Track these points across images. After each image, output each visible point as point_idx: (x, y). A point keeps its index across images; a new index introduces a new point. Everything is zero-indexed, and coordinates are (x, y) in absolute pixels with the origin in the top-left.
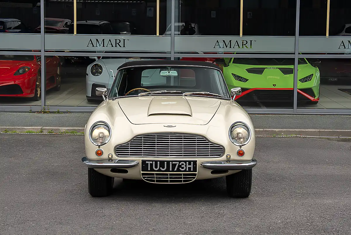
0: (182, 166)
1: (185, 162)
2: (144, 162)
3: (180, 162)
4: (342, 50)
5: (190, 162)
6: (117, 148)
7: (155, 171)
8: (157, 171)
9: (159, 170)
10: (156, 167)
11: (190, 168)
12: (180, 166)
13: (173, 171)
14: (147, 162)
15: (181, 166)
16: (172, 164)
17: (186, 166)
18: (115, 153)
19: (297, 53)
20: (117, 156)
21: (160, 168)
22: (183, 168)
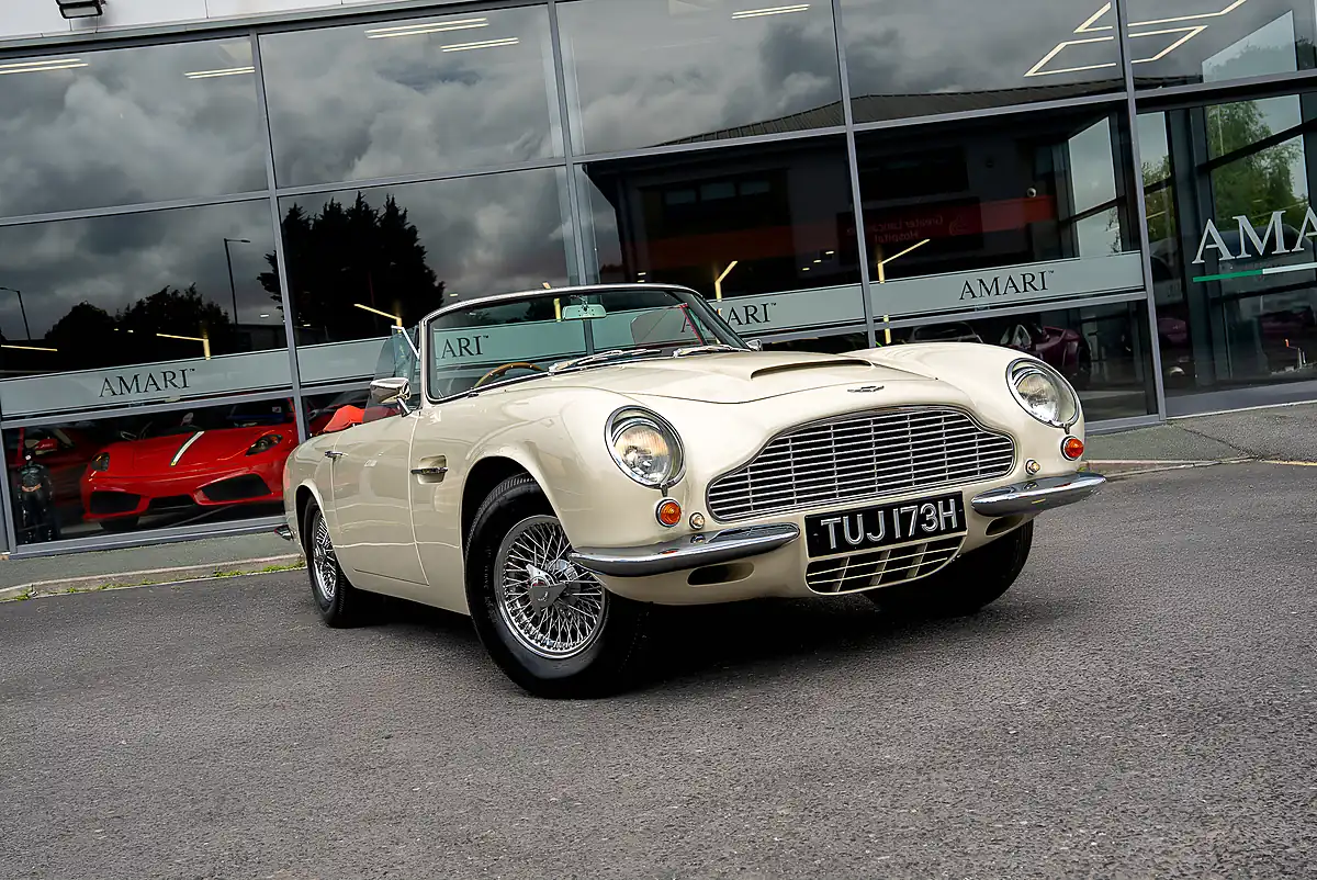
0: (928, 517)
1: (934, 500)
2: (813, 523)
3: (920, 502)
4: (969, 302)
5: (945, 498)
6: (713, 491)
7: (852, 548)
8: (859, 547)
9: (866, 543)
10: (854, 534)
11: (948, 520)
12: (921, 519)
13: (905, 538)
14: (823, 522)
15: (924, 515)
16: (900, 515)
17: (938, 516)
18: (710, 508)
19: (870, 321)
20: (717, 516)
21: (865, 535)
22: (930, 523)
